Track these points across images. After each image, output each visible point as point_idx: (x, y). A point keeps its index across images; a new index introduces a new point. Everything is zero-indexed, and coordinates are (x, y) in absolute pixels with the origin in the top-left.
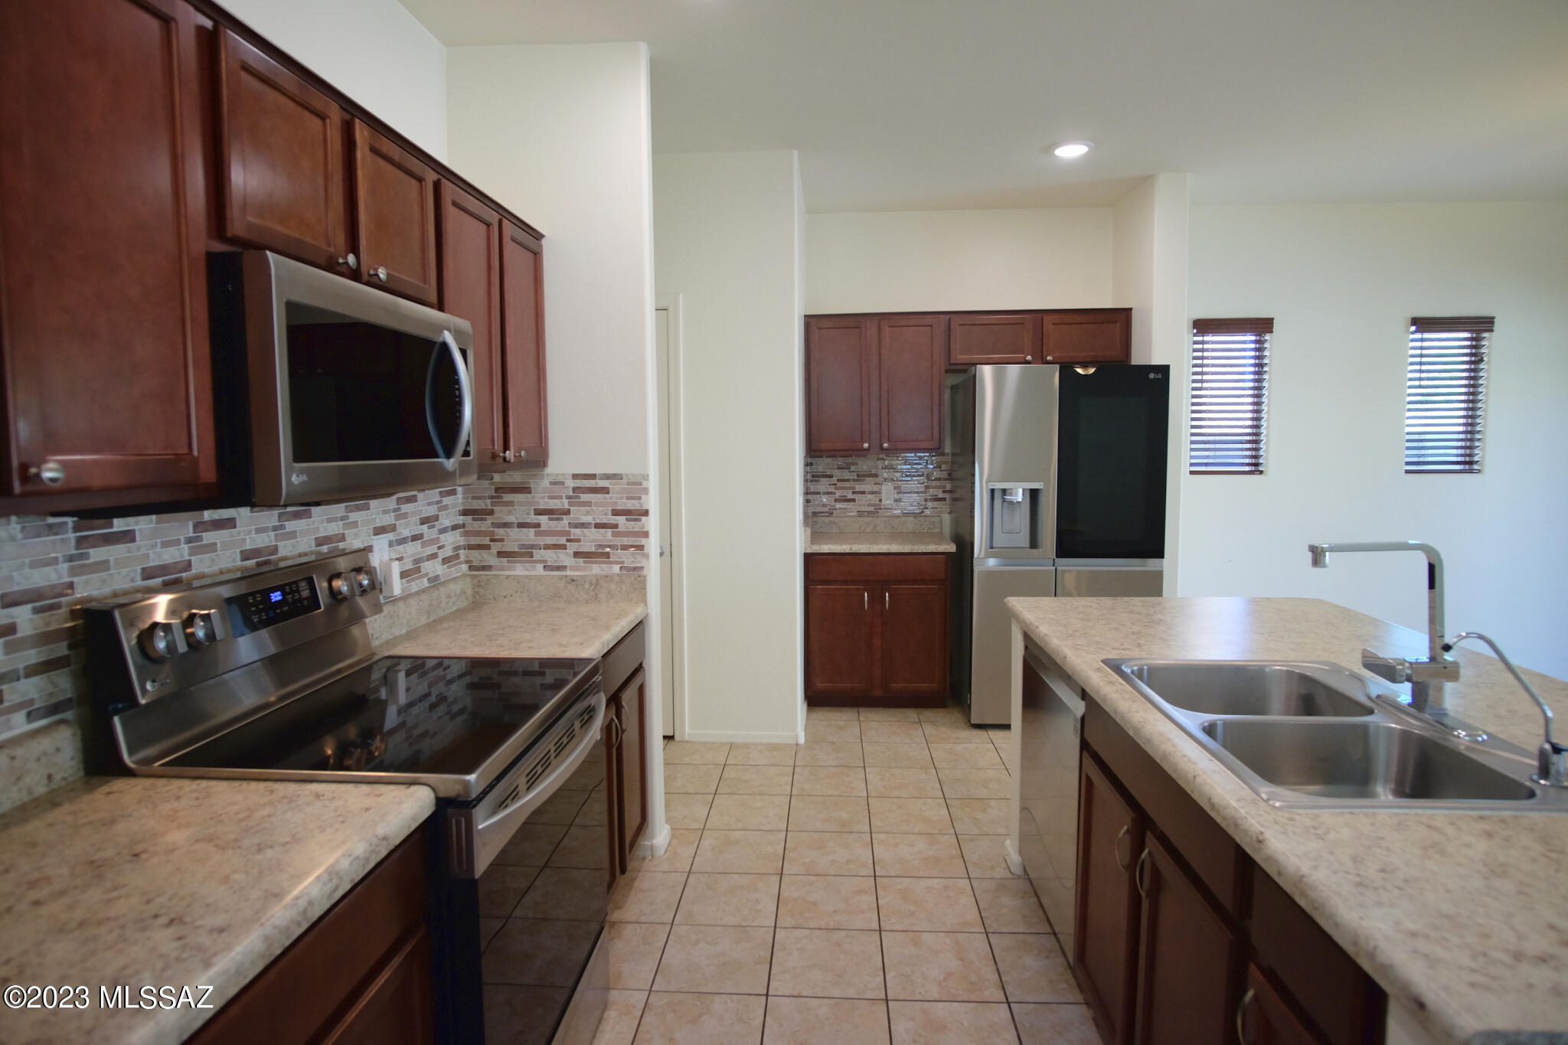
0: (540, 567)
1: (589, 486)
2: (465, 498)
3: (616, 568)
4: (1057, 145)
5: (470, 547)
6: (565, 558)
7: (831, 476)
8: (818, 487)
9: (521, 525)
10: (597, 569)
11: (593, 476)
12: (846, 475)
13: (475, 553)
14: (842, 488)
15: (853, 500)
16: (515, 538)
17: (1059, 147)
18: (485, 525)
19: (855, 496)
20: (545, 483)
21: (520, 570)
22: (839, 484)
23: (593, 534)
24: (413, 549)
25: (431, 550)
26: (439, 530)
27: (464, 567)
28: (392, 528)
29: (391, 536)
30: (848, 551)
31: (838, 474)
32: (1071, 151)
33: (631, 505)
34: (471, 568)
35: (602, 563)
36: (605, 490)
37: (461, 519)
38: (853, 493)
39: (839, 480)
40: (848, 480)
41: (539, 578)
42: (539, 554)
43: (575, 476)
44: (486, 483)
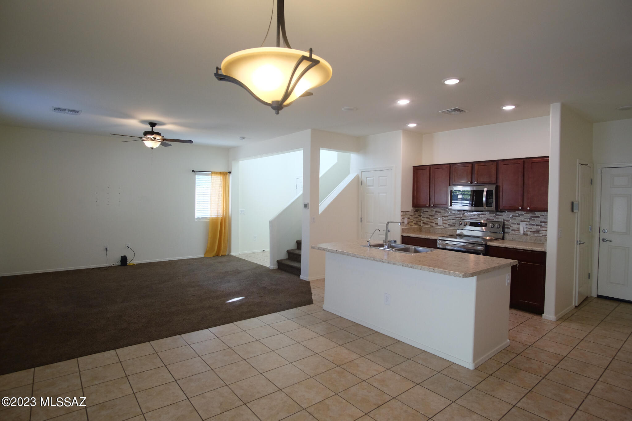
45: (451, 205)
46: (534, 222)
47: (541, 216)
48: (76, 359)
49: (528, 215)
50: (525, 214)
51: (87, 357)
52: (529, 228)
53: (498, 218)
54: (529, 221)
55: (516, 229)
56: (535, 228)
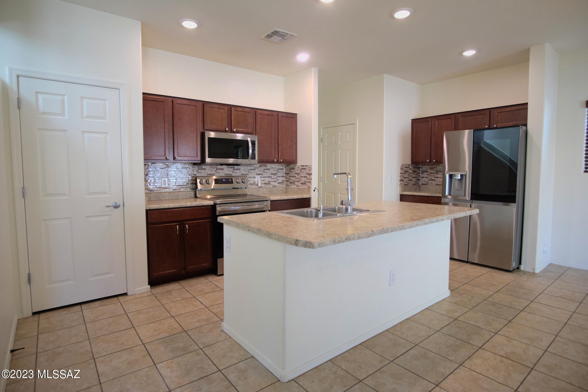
0: (296, 186)
1: (303, 168)
2: (286, 170)
3: (307, 187)
4: (464, 51)
6: (299, 184)
7: (428, 172)
8: (424, 175)
9: (293, 176)
10: (304, 187)
11: (303, 166)
12: (432, 171)
13: (287, 182)
14: (431, 176)
16: (293, 179)
17: (464, 52)
18: (288, 176)
19: (435, 179)
20: (297, 167)
21: (293, 186)
22: (430, 175)
25: (274, 180)
26: (277, 177)
27: (285, 185)
28: (262, 174)
29: (262, 176)
30: (412, 194)
31: (430, 171)
32: (469, 53)
33: (309, 172)
34: (286, 185)
35: (304, 185)
36: (305, 169)
37: (285, 175)
38: (435, 177)
39: (430, 173)
40: (433, 173)
41: (295, 188)
42: (295, 183)
43: (301, 166)
44: (288, 167)
45: (209, 157)
46: (266, 174)
47: (271, 168)
49: (262, 168)
50: (259, 167)
52: (263, 181)
53: (236, 173)
54: (263, 174)
55: (252, 182)
56: (267, 180)
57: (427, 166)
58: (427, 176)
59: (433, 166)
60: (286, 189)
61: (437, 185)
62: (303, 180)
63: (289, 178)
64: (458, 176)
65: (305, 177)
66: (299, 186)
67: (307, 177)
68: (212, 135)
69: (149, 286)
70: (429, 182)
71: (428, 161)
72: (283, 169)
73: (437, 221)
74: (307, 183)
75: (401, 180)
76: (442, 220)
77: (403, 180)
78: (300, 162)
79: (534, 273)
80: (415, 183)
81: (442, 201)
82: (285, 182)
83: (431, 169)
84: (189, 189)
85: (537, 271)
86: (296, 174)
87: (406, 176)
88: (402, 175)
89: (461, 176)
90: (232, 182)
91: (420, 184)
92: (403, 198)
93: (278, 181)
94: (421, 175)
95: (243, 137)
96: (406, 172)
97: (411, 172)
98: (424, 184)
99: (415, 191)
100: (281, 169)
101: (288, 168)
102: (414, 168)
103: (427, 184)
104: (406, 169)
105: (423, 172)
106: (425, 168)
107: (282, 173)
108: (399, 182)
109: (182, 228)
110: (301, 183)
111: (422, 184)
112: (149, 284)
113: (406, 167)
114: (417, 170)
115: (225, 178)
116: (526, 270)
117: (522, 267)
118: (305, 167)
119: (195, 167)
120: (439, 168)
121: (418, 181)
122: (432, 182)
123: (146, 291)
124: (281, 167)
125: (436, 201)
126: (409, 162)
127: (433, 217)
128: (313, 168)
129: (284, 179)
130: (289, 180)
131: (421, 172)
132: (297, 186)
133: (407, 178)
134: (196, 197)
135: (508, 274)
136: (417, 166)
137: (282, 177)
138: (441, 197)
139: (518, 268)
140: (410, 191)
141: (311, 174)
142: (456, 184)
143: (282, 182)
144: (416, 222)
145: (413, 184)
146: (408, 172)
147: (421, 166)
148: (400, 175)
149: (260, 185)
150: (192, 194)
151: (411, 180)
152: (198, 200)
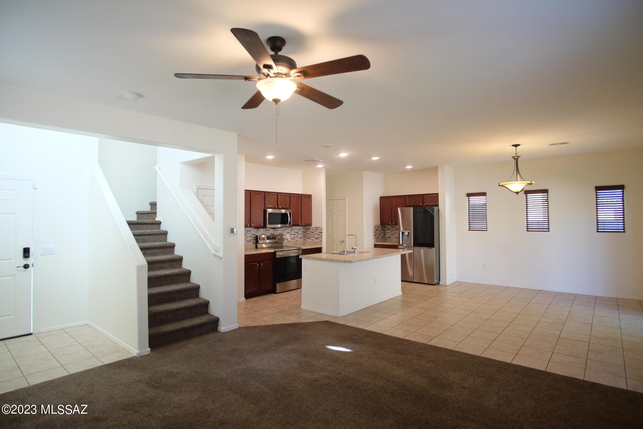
1: (317, 229)
2: (304, 230)
3: (319, 240)
4: (406, 166)
5: (304, 237)
6: (313, 239)
9: (309, 234)
10: (317, 240)
11: (317, 227)
13: (304, 238)
15: (394, 235)
16: (309, 236)
18: (305, 234)
20: (312, 228)
21: (309, 240)
22: (392, 231)
23: (317, 235)
24: (293, 236)
25: (296, 236)
28: (290, 233)
29: (290, 234)
31: (392, 229)
32: (409, 167)
33: (321, 231)
34: (304, 240)
37: (303, 233)
38: (394, 233)
41: (310, 241)
42: (311, 238)
43: (315, 227)
45: (269, 224)
46: (292, 233)
48: (546, 371)
51: (536, 368)
52: (291, 237)
55: (286, 238)
57: (389, 226)
58: (390, 232)
59: (394, 226)
60: (304, 242)
61: (396, 237)
62: (317, 236)
63: (306, 235)
64: (406, 233)
65: (317, 234)
66: (313, 240)
67: (319, 234)
68: (270, 211)
69: (245, 298)
70: (392, 236)
71: (390, 223)
72: (302, 229)
73: (393, 255)
74: (320, 238)
75: (375, 235)
76: (395, 255)
77: (376, 235)
78: (314, 224)
79: (446, 285)
80: (383, 237)
81: (398, 248)
82: (303, 237)
83: (392, 227)
84: (252, 243)
85: (448, 284)
86: (311, 232)
87: (377, 232)
88: (375, 232)
89: (408, 233)
90: (276, 239)
91: (386, 237)
92: (376, 246)
93: (298, 237)
94: (387, 232)
95: (285, 212)
96: (377, 230)
97: (381, 230)
98: (389, 237)
99: (383, 242)
100: (301, 229)
101: (305, 228)
102: (382, 227)
103: (390, 237)
104: (377, 228)
105: (388, 229)
106: (389, 227)
107: (301, 232)
108: (374, 237)
109: (260, 265)
110: (315, 238)
111: (387, 237)
112: (245, 297)
113: (377, 227)
114: (384, 228)
115: (272, 236)
116: (442, 284)
117: (440, 283)
118: (318, 228)
119: (255, 230)
120: (397, 227)
121: (384, 236)
122: (393, 236)
123: (244, 301)
124: (301, 228)
125: (395, 247)
126: (379, 224)
127: (391, 253)
128: (323, 229)
129: (302, 235)
130: (305, 236)
131: (386, 229)
132: (312, 240)
133: (378, 233)
134: (257, 247)
135: (433, 287)
136: (384, 226)
137: (301, 234)
138: (397, 245)
139: (439, 283)
140: (380, 242)
141: (322, 233)
142: (405, 237)
143: (301, 238)
144: (384, 255)
145: (382, 237)
146: (378, 230)
147: (386, 226)
148: (374, 232)
149: (289, 240)
150: (254, 246)
151: (381, 235)
152: (258, 249)
